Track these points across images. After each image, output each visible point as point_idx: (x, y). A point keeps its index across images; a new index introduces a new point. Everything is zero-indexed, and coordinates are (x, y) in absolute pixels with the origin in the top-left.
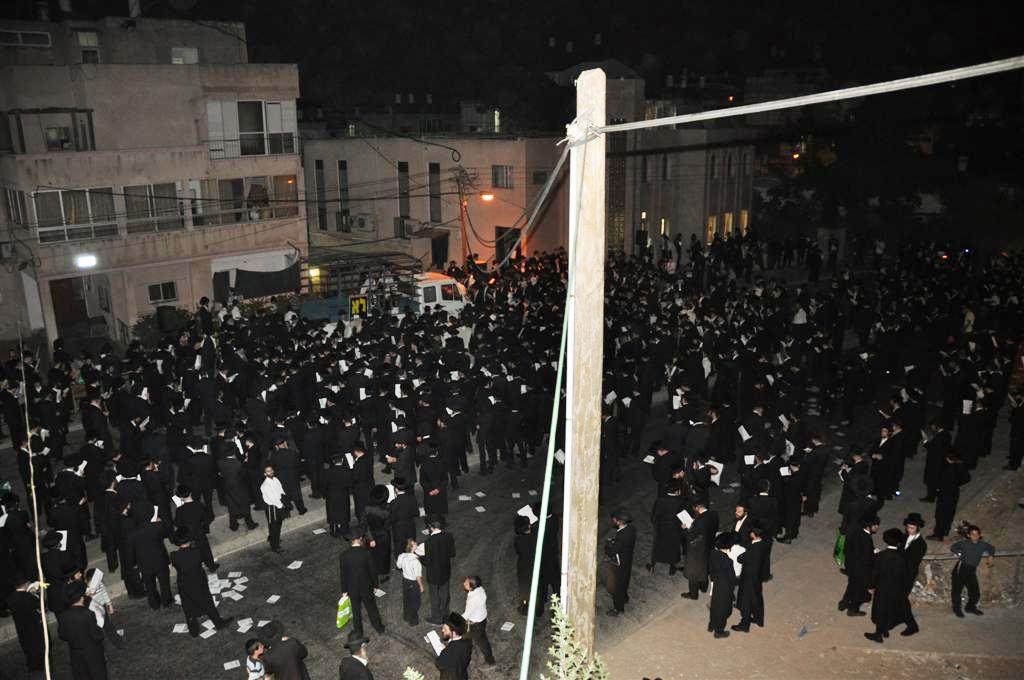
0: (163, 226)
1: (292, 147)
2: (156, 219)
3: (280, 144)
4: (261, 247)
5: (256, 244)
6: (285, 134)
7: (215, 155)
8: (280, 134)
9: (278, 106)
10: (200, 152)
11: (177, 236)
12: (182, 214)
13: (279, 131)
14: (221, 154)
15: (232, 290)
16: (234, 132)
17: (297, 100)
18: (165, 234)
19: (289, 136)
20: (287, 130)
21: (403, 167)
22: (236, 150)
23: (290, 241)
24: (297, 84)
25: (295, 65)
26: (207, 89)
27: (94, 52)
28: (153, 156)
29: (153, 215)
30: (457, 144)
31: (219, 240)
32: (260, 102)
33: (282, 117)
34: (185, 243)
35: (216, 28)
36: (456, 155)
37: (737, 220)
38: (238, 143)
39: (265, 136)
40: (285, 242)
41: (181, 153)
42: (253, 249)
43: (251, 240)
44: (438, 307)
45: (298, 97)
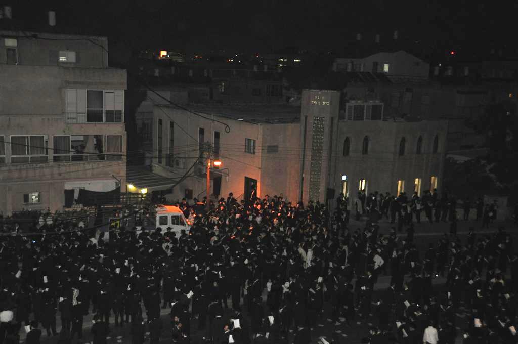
0: (34, 161)
1: (121, 118)
2: (30, 156)
3: (112, 116)
4: (95, 177)
5: (92, 174)
6: (116, 111)
7: (70, 121)
8: (113, 111)
9: (112, 94)
10: (61, 119)
11: (41, 168)
12: (47, 154)
13: (113, 109)
14: (74, 121)
15: (76, 200)
16: (83, 108)
17: (125, 90)
18: (35, 165)
19: (119, 112)
20: (117, 108)
21: (202, 131)
22: (83, 119)
23: (114, 174)
24: (126, 81)
25: (125, 70)
26: (68, 82)
27: (14, 50)
28: (30, 119)
29: (28, 154)
30: (230, 123)
31: (68, 171)
32: (102, 91)
33: (115, 100)
34: (47, 171)
35: (89, 40)
36: (228, 130)
37: (426, 183)
38: (86, 115)
39: (104, 112)
40: (111, 175)
41: (48, 119)
42: (91, 178)
43: (89, 173)
44: (169, 228)
45: (126, 88)
